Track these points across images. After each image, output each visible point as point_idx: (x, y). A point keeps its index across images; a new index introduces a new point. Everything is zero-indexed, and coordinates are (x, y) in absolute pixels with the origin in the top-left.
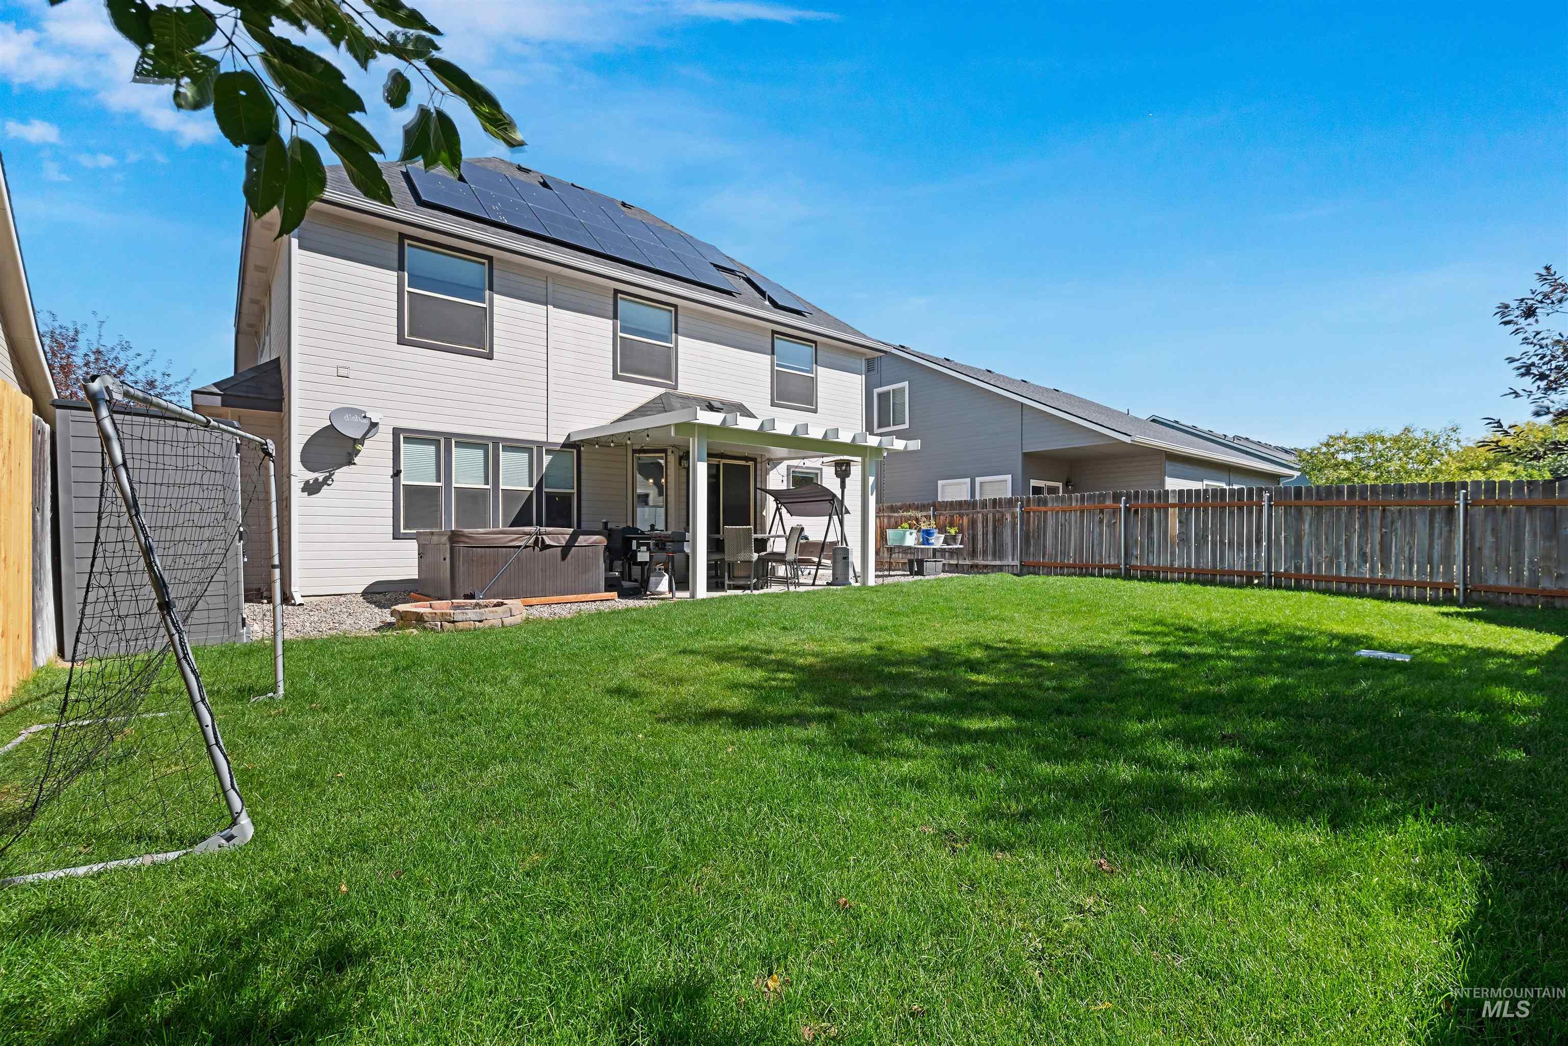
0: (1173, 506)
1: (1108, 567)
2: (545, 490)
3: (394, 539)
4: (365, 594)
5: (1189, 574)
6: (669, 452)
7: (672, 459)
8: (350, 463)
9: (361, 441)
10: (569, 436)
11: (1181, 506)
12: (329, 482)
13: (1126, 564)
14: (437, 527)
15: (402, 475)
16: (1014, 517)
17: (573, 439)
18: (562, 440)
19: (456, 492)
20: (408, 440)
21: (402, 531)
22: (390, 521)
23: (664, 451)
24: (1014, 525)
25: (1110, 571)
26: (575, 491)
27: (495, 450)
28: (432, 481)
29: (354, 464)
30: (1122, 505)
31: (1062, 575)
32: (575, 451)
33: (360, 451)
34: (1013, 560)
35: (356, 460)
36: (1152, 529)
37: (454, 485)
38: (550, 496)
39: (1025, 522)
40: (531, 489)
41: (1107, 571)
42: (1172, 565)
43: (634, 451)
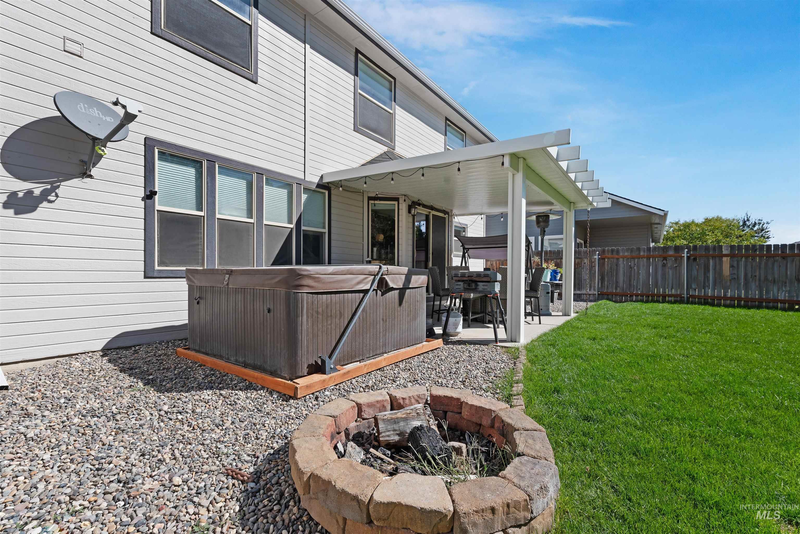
0: (726, 255)
1: (670, 296)
2: (303, 228)
3: (145, 277)
4: (106, 351)
5: (739, 301)
6: (401, 201)
7: (404, 207)
8: (86, 174)
9: (104, 142)
10: (322, 177)
11: (732, 256)
12: (51, 198)
13: (687, 294)
14: (197, 264)
15: (157, 197)
16: (591, 262)
17: (326, 180)
18: (316, 180)
19: (220, 225)
20: (163, 156)
21: (157, 268)
22: (141, 255)
23: (397, 199)
24: (592, 267)
25: (672, 299)
26: (326, 230)
27: (260, 182)
28: (191, 209)
29: (91, 176)
30: (685, 255)
31: (632, 301)
32: (327, 193)
33: (101, 156)
34: (590, 290)
35: (94, 172)
36: (709, 271)
37: (218, 216)
38: (307, 235)
39: (601, 265)
40: (292, 226)
41: (670, 299)
42: (725, 294)
43: (370, 198)
